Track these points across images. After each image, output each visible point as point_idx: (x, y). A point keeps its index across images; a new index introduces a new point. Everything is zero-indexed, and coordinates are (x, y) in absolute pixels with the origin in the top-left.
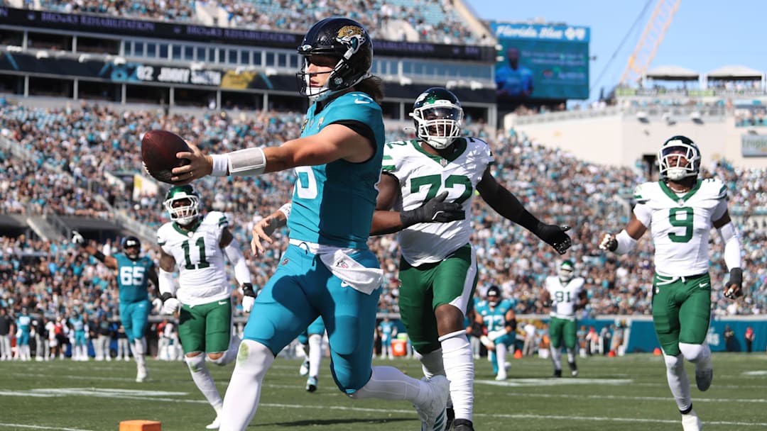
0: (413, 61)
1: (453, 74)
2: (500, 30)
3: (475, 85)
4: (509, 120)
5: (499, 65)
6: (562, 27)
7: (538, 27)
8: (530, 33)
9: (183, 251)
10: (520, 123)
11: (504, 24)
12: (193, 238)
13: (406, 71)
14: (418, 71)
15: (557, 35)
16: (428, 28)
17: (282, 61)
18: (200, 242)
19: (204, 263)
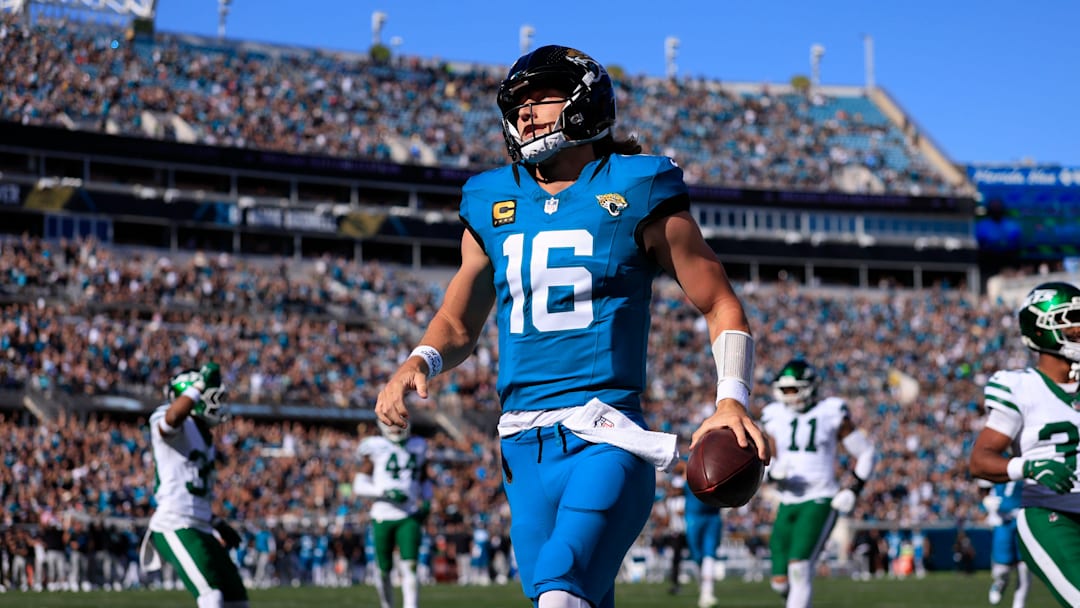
0: (876, 217)
1: (924, 229)
2: (980, 176)
3: (952, 243)
4: (995, 285)
5: (979, 218)
6: (1056, 170)
7: (1025, 171)
8: (1016, 179)
9: (789, 430)
10: (1008, 288)
11: (984, 168)
12: (804, 419)
13: (868, 228)
14: (882, 227)
15: (1049, 179)
16: (891, 174)
17: (718, 221)
18: (813, 423)
19: (811, 447)
